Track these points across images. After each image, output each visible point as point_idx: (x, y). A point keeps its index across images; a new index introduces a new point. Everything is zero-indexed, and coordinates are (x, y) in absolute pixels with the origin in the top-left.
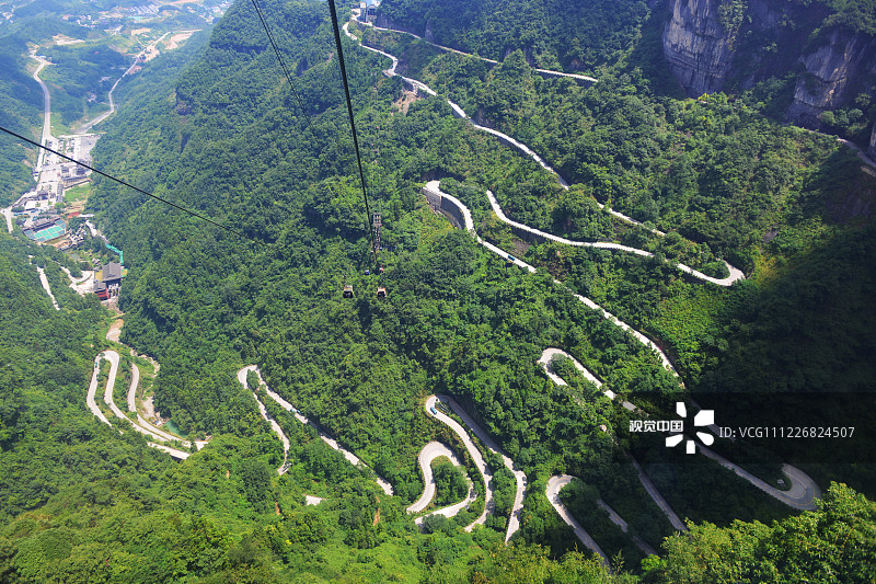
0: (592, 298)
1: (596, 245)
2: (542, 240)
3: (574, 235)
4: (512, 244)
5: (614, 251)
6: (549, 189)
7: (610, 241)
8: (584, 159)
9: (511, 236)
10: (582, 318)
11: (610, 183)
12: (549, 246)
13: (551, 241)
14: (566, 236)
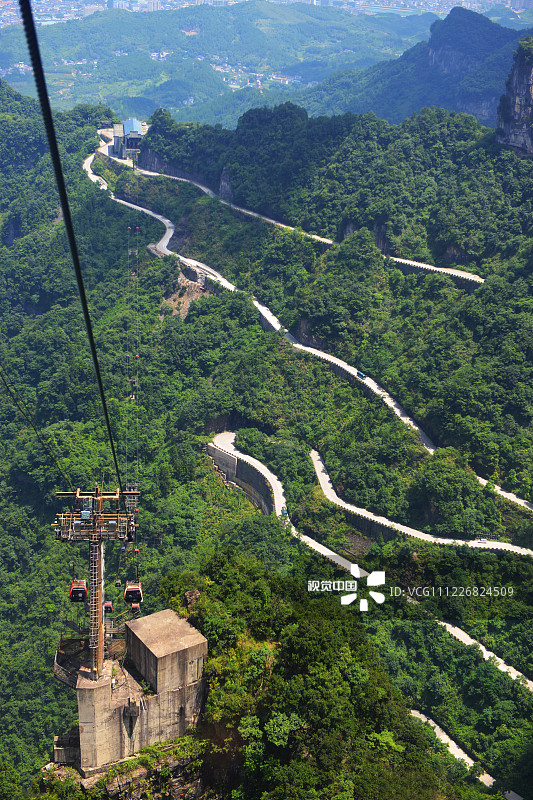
0: (467, 629)
1: (473, 544)
2: (392, 534)
3: (440, 527)
4: (345, 539)
5: (501, 554)
6: (404, 454)
7: (496, 538)
8: (456, 408)
9: (344, 527)
10: (450, 658)
11: (497, 447)
12: (402, 544)
13: (404, 536)
14: (428, 528)
